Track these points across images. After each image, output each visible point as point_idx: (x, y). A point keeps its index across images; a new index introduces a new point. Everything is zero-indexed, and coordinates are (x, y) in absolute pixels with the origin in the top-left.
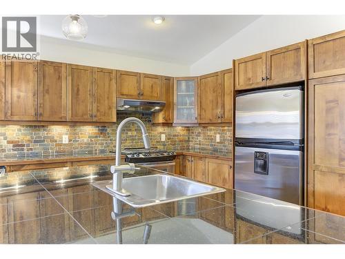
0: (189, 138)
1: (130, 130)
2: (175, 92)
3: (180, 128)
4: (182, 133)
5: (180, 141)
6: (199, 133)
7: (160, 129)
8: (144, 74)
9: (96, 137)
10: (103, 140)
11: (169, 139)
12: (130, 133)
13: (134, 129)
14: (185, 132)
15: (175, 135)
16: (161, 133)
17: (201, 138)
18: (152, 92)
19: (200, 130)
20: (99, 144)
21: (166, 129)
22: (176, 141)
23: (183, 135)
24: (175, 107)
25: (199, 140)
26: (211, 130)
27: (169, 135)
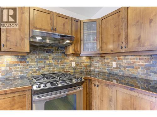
0: (90, 64)
1: (48, 59)
2: (82, 31)
3: (85, 57)
4: (86, 61)
5: (85, 66)
6: (98, 61)
7: (71, 58)
8: (57, 13)
9: (16, 65)
10: (23, 68)
11: (78, 65)
12: (47, 62)
13: (51, 58)
14: (88, 60)
15: (82, 63)
16: (72, 61)
17: (99, 64)
18: (64, 29)
19: (99, 59)
20: (19, 71)
21: (76, 59)
22: (82, 67)
23: (87, 62)
24: (82, 42)
25: (98, 66)
26: (107, 59)
27: (78, 62)
